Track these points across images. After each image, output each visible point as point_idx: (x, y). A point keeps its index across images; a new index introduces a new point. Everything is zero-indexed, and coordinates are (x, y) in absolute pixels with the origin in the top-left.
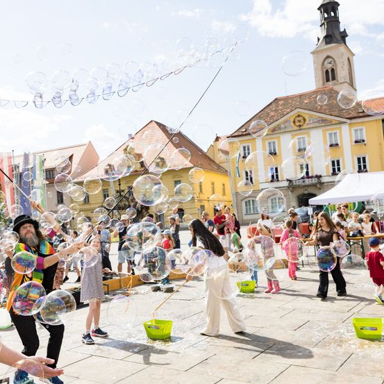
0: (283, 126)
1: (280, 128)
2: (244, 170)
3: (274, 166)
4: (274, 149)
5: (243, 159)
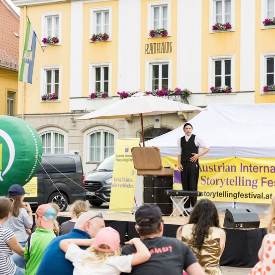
2: (45, 68)
3: (102, 64)
4: (106, 27)
5: (43, 44)
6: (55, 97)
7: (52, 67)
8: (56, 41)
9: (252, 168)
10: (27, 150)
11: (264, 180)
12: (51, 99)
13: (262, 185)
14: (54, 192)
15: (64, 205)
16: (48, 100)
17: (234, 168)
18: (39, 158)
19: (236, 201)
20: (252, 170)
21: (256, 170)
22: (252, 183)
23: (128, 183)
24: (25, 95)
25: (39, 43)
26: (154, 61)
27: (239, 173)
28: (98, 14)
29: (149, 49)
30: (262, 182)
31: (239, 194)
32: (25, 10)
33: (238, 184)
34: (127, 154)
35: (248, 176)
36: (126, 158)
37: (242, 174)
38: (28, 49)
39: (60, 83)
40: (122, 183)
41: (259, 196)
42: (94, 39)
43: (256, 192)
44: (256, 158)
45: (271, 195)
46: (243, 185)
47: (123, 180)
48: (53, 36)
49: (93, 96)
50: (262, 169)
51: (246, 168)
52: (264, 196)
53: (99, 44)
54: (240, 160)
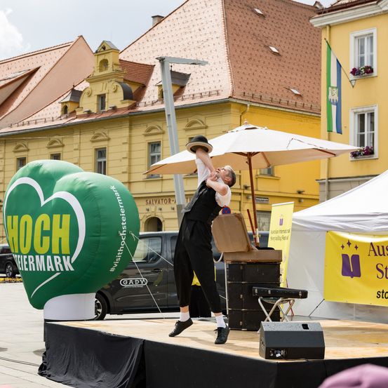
2: (355, 111)
5: (352, 77)
6: (370, 152)
7: (365, 110)
8: (369, 70)
12: (364, 155)
16: (359, 157)
25: (346, 77)
32: (328, 32)
38: (332, 85)
39: (376, 132)
48: (366, 63)
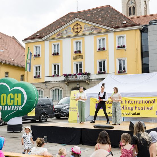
0: (65, 32)
1: (62, 34)
2: (35, 66)
3: (56, 64)
4: (58, 50)
5: (34, 57)
6: (39, 77)
7: (38, 65)
8: (39, 55)
9: (131, 102)
10: (32, 96)
11: (136, 107)
13: (135, 109)
14: (42, 114)
15: (46, 119)
16: (36, 78)
17: (122, 102)
18: (37, 99)
19: (124, 116)
20: (131, 103)
21: (132, 103)
22: (131, 108)
23: (75, 109)
24: (28, 76)
25: (33, 57)
26: (76, 62)
27: (124, 104)
28: (55, 45)
29: (74, 58)
30: (135, 108)
31: (125, 113)
32: (27, 45)
33: (124, 109)
34: (74, 97)
35: (129, 105)
36: (74, 99)
37: (126, 105)
38: (28, 58)
39: (41, 71)
40: (73, 109)
41: (134, 114)
42: (54, 54)
43: (133, 112)
44: (132, 97)
45: (140, 113)
46: (127, 109)
47: (73, 108)
48: (38, 54)
49: (54, 76)
50: (135, 102)
51: (128, 102)
52: (137, 114)
53: (55, 57)
54: (125, 98)
